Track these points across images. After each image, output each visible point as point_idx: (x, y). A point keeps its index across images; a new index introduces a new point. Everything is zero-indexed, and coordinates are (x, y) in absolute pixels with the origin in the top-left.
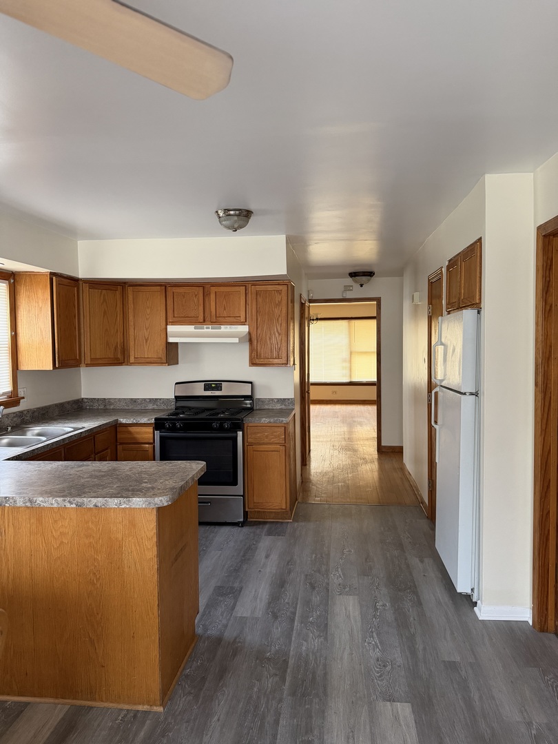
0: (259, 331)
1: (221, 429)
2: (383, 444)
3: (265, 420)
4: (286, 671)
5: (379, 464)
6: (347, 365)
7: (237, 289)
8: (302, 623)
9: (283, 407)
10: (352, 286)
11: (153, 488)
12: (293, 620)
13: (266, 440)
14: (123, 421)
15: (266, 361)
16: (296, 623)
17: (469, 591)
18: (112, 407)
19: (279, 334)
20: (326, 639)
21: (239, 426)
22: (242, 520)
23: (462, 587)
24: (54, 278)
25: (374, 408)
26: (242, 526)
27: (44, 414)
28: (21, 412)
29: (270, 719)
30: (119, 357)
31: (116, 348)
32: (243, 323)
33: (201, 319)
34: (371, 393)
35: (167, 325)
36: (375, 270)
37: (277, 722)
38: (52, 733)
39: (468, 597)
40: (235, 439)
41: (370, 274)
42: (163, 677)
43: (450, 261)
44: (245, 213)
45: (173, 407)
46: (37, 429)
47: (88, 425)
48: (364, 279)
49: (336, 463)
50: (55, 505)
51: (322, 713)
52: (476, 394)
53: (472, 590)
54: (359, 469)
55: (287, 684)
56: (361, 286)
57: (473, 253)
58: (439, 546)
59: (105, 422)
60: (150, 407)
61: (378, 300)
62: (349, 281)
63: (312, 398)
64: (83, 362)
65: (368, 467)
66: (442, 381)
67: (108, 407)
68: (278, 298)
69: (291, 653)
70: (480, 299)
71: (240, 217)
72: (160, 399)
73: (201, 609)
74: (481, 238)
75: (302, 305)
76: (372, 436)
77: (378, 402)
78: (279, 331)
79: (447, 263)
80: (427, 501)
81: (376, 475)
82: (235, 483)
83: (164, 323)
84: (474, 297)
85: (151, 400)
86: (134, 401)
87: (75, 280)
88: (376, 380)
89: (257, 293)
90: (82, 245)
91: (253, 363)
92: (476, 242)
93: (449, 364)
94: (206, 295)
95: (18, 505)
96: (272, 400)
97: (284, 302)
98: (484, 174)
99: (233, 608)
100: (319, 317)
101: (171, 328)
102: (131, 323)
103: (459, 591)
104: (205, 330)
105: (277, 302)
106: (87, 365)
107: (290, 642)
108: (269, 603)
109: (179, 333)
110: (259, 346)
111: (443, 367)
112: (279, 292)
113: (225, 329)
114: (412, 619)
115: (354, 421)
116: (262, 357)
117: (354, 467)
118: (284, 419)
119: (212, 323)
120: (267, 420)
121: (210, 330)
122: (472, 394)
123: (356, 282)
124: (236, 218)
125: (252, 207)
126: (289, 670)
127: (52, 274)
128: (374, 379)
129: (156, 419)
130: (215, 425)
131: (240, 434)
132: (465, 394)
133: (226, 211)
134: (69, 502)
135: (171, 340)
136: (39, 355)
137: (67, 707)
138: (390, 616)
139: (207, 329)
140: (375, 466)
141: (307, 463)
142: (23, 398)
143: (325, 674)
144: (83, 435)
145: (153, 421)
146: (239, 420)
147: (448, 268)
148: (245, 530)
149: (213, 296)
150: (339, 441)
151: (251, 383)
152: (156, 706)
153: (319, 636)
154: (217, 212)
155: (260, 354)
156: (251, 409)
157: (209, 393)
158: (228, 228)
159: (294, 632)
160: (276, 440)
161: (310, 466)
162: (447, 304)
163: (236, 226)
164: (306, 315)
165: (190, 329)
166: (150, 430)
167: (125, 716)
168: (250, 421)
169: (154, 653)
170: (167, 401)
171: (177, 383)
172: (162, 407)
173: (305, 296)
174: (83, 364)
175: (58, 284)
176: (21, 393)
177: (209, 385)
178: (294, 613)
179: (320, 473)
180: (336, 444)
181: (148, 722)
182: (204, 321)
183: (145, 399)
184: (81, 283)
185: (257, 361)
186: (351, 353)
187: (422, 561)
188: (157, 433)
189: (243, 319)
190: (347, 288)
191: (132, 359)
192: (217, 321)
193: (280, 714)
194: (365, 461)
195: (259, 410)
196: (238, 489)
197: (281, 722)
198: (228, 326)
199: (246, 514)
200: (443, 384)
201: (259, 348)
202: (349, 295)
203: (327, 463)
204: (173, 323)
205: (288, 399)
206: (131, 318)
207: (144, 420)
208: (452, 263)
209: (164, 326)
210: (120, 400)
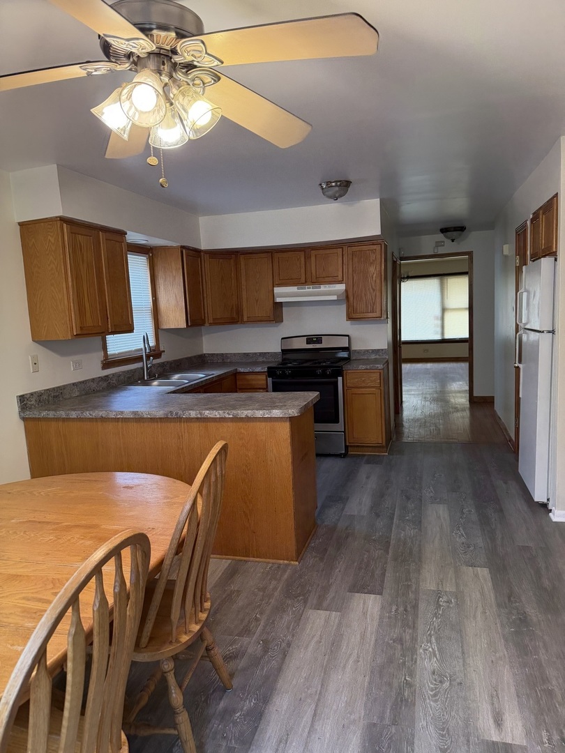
0: (355, 288)
1: (324, 375)
2: (475, 395)
3: (362, 367)
4: (389, 547)
5: (470, 411)
6: (439, 322)
7: (335, 251)
8: (400, 520)
9: (377, 357)
10: (444, 242)
11: (285, 406)
12: (392, 518)
13: (363, 385)
14: (242, 370)
15: (362, 315)
16: (395, 520)
17: (545, 501)
18: (229, 360)
19: (374, 290)
20: (420, 530)
21: (339, 372)
22: (344, 452)
23: (539, 496)
24: (184, 251)
25: (465, 366)
26: (344, 457)
27: (178, 365)
28: (163, 363)
29: (378, 572)
30: (234, 318)
31: (232, 308)
32: (340, 282)
33: (303, 280)
34: (463, 350)
35: (274, 287)
36: (466, 224)
37: (383, 574)
38: (223, 573)
39: (544, 507)
40: (336, 383)
41: (462, 229)
42: (297, 541)
43: (534, 214)
44: (345, 184)
45: (280, 360)
46: (177, 376)
47: (216, 373)
48: (455, 233)
49: (427, 411)
50: (218, 416)
51: (418, 571)
52: (553, 332)
53: (548, 500)
54: (450, 416)
55: (390, 554)
56: (453, 241)
57: (550, 207)
58: (522, 470)
59: (226, 371)
60: (261, 359)
61: (470, 254)
62: (441, 237)
63: (404, 356)
64: (207, 322)
65: (459, 414)
66: (526, 324)
67: (226, 361)
68: (373, 257)
69: (392, 537)
70: (556, 248)
71: (340, 188)
72: (268, 353)
73: (319, 505)
74: (557, 194)
75: (394, 263)
76: (464, 389)
77: (469, 360)
78: (374, 287)
79: (531, 216)
80: (514, 439)
81: (467, 421)
82: (336, 421)
83: (272, 285)
84: (551, 247)
85: (261, 354)
86: (247, 355)
87: (197, 252)
88: (468, 336)
89: (353, 254)
90: (203, 221)
91: (349, 318)
92: (554, 197)
93: (531, 307)
94: (307, 258)
95: (192, 416)
96: (368, 351)
97: (378, 261)
98: (560, 136)
99: (343, 509)
100: (410, 275)
101: (277, 290)
102: (244, 287)
103: (536, 500)
104: (307, 290)
105: (371, 261)
106: (211, 324)
107: (391, 530)
108: (372, 507)
109: (284, 293)
110: (355, 301)
111: (526, 312)
112: (373, 251)
113: (323, 288)
114: (493, 520)
115: (447, 377)
116: (358, 312)
117: (445, 415)
118: (379, 366)
119: (313, 283)
120: (364, 367)
121: (311, 290)
122: (549, 332)
123: (447, 237)
124: (337, 189)
125: (351, 179)
126: (391, 547)
127: (183, 247)
128: (467, 335)
129: (268, 368)
130: (319, 371)
131: (340, 379)
132: (543, 332)
133: (328, 183)
134: (228, 413)
135: (278, 300)
136: (175, 317)
137: (229, 561)
138: (474, 517)
139: (309, 289)
140: (467, 414)
141: (400, 412)
142: (164, 351)
143: (420, 550)
144: (214, 380)
145: (266, 370)
146: (339, 367)
147: (532, 220)
148: (347, 460)
149: (313, 259)
150: (430, 394)
151: (348, 336)
152: (293, 560)
153: (415, 528)
154: (321, 184)
155: (356, 309)
156: (348, 360)
157: (310, 346)
158: (330, 197)
159: (394, 525)
160: (372, 384)
161: (402, 415)
162: (531, 255)
163: (337, 195)
164: (398, 274)
165: (294, 289)
166: (264, 377)
167: (272, 567)
168: (348, 369)
169: (291, 523)
170: (274, 355)
171: (282, 339)
172: (271, 359)
173: (396, 254)
174: (207, 324)
175: (187, 255)
176: (162, 349)
177: (310, 339)
178: (394, 514)
179: (412, 420)
180: (428, 396)
181: (289, 571)
182: (306, 282)
183: (256, 353)
184: (202, 254)
185: (354, 316)
186: (444, 310)
187: (506, 483)
188: (270, 380)
189: (340, 278)
190: (439, 244)
191: (245, 319)
192: (316, 281)
193: (385, 570)
194: (457, 410)
195: (355, 360)
196: (339, 427)
197: (387, 574)
198: (327, 286)
199: (347, 447)
200: (528, 327)
201: (355, 304)
202: (441, 251)
203: (419, 412)
204: (279, 285)
205: (382, 350)
206: (244, 282)
207: (258, 369)
208: (536, 216)
209: (270, 288)
210: (235, 354)
